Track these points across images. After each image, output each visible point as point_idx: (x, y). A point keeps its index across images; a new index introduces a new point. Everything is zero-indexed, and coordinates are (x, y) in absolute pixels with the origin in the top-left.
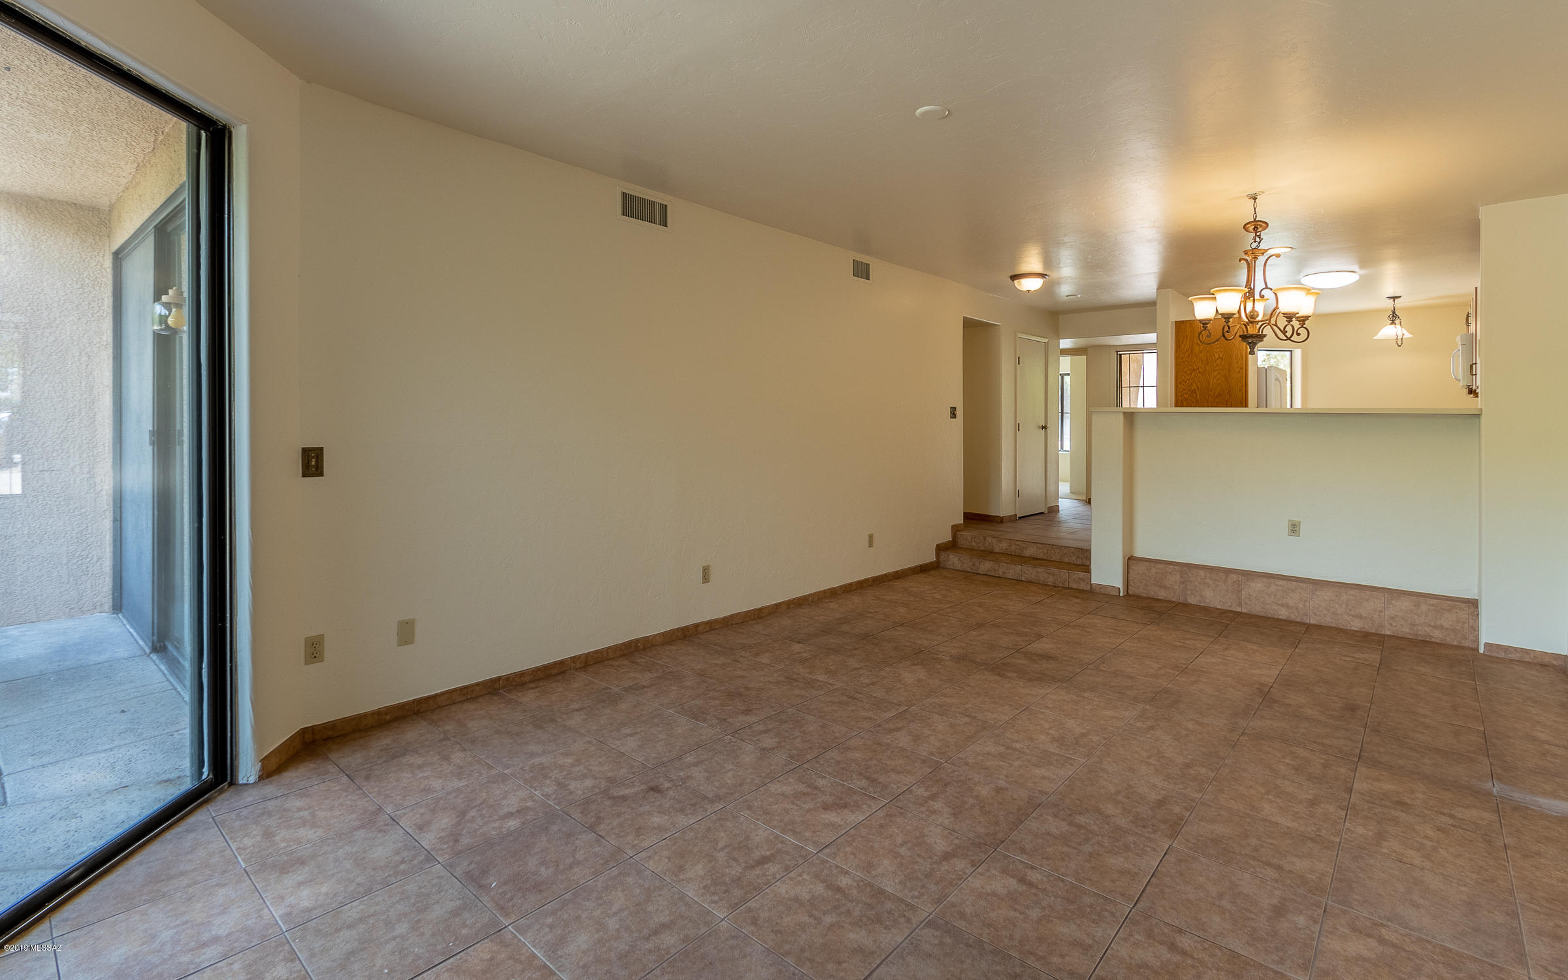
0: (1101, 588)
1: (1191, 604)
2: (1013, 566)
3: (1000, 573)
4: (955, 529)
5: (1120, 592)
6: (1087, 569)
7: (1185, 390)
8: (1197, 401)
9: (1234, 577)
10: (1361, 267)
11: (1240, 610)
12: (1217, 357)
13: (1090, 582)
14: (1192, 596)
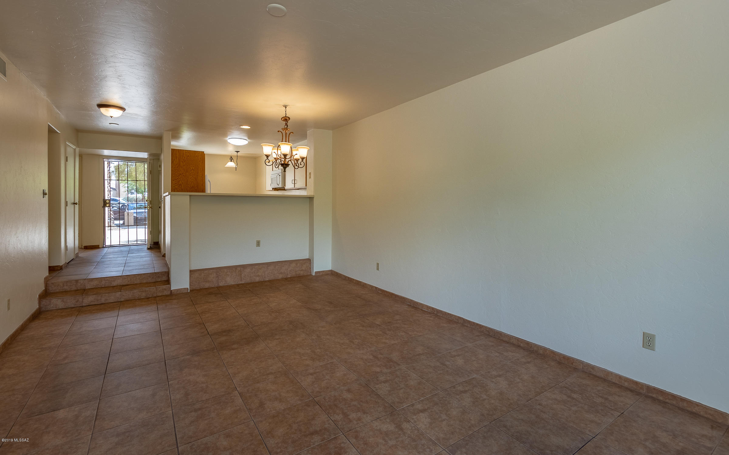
0: (177, 291)
1: (222, 286)
2: (114, 294)
3: (103, 301)
4: (46, 280)
5: (188, 290)
6: (168, 282)
7: (176, 184)
8: (182, 189)
9: (239, 269)
10: (249, 138)
11: (241, 283)
12: (191, 169)
13: (171, 289)
14: (222, 282)
